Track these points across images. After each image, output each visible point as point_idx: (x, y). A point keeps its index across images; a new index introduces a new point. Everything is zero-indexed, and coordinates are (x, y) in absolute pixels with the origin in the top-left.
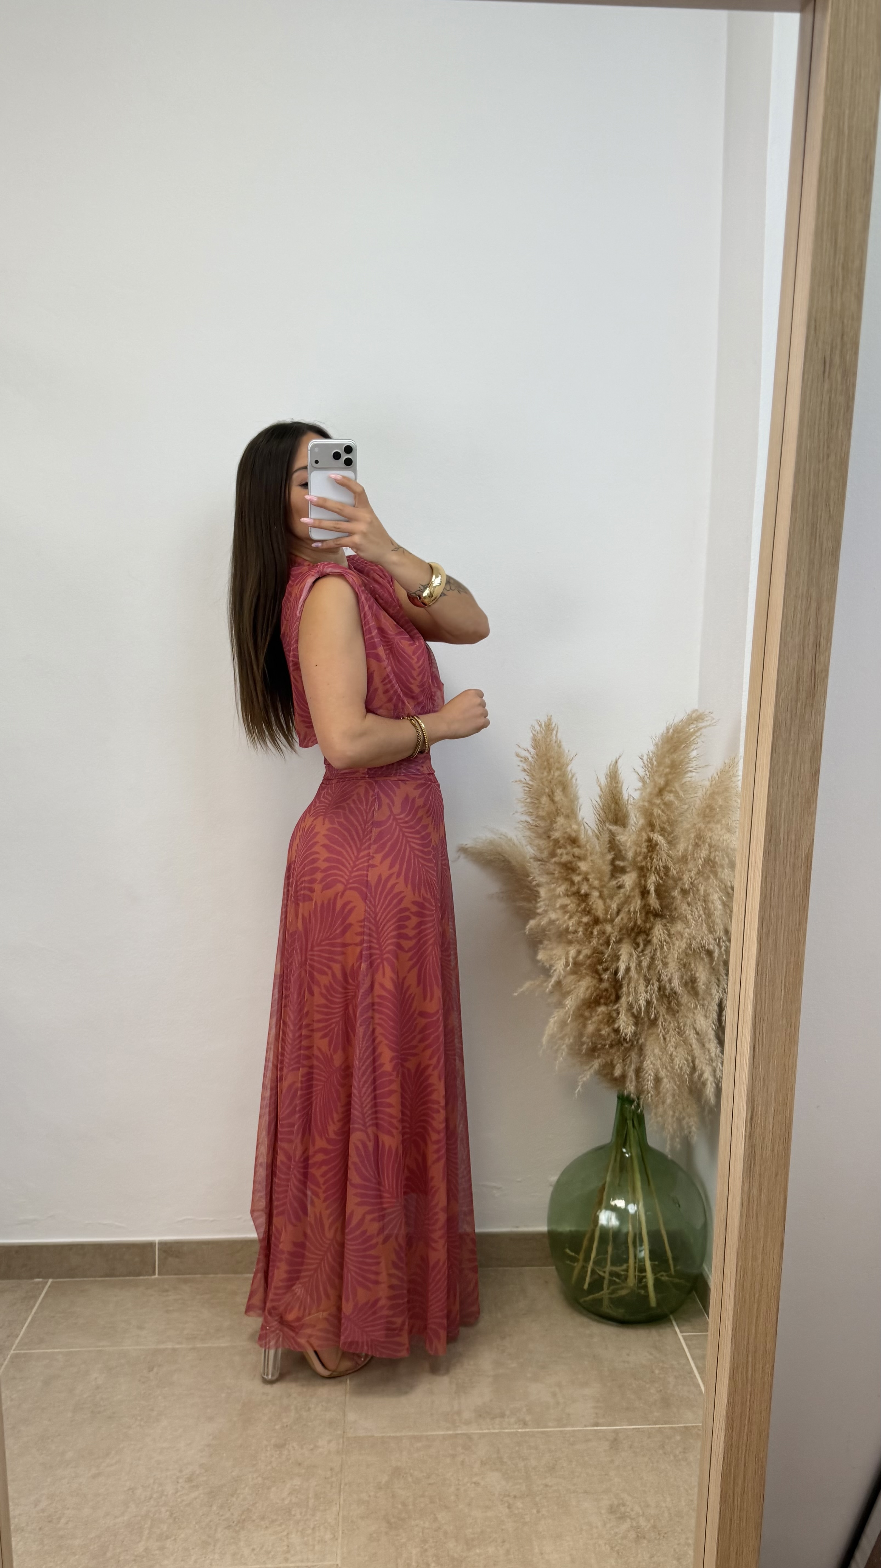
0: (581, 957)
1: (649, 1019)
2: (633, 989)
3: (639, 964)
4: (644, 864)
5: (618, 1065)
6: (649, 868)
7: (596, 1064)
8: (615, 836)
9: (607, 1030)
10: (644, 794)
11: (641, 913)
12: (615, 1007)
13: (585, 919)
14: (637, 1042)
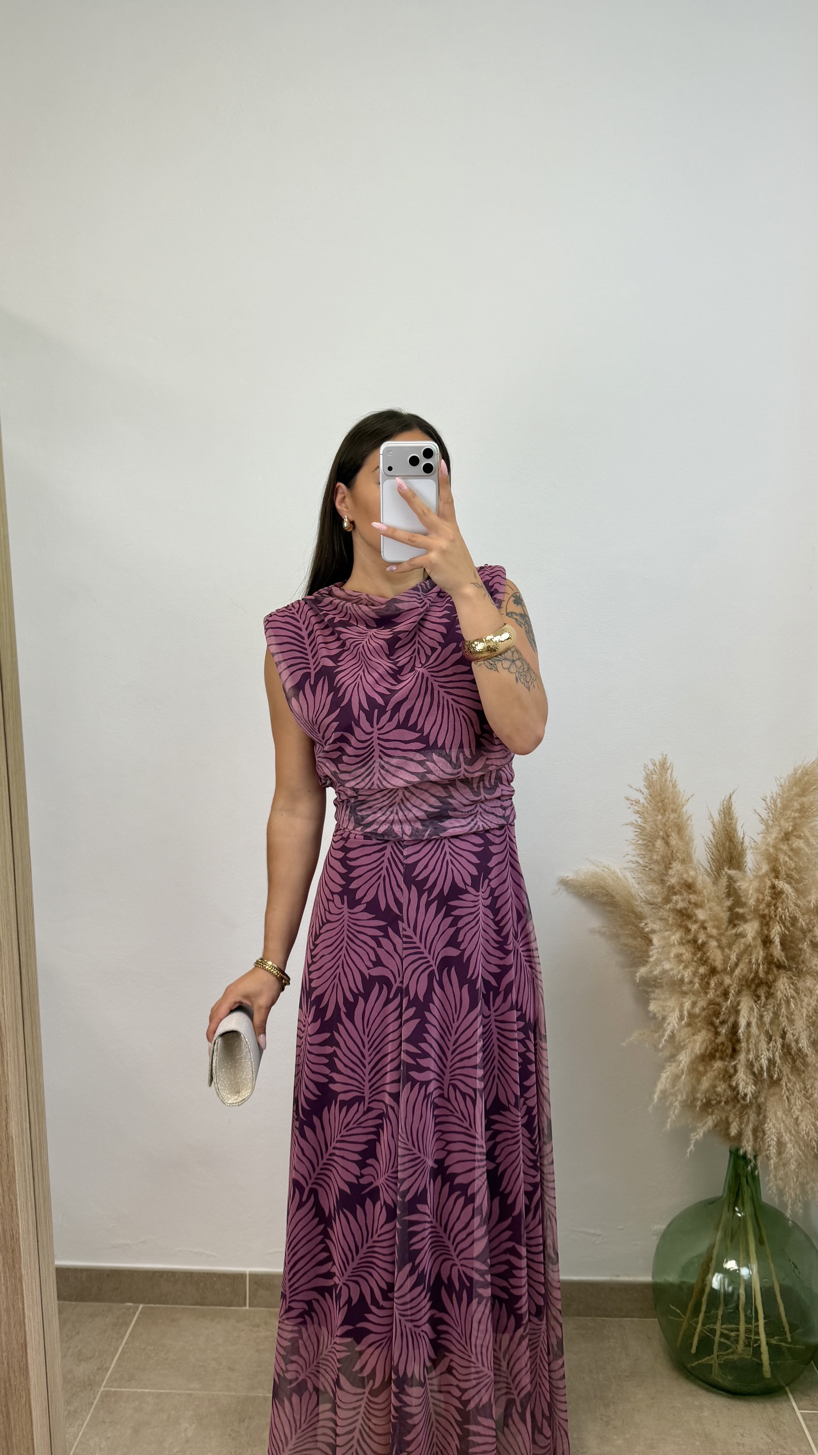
0: (697, 1010)
1: (771, 1077)
2: (754, 1046)
3: (761, 1017)
4: (766, 912)
5: (735, 1123)
6: (773, 916)
7: (710, 1121)
8: (735, 882)
9: (723, 1086)
10: (769, 839)
11: (763, 964)
12: (733, 1063)
13: (702, 970)
14: (756, 1101)
